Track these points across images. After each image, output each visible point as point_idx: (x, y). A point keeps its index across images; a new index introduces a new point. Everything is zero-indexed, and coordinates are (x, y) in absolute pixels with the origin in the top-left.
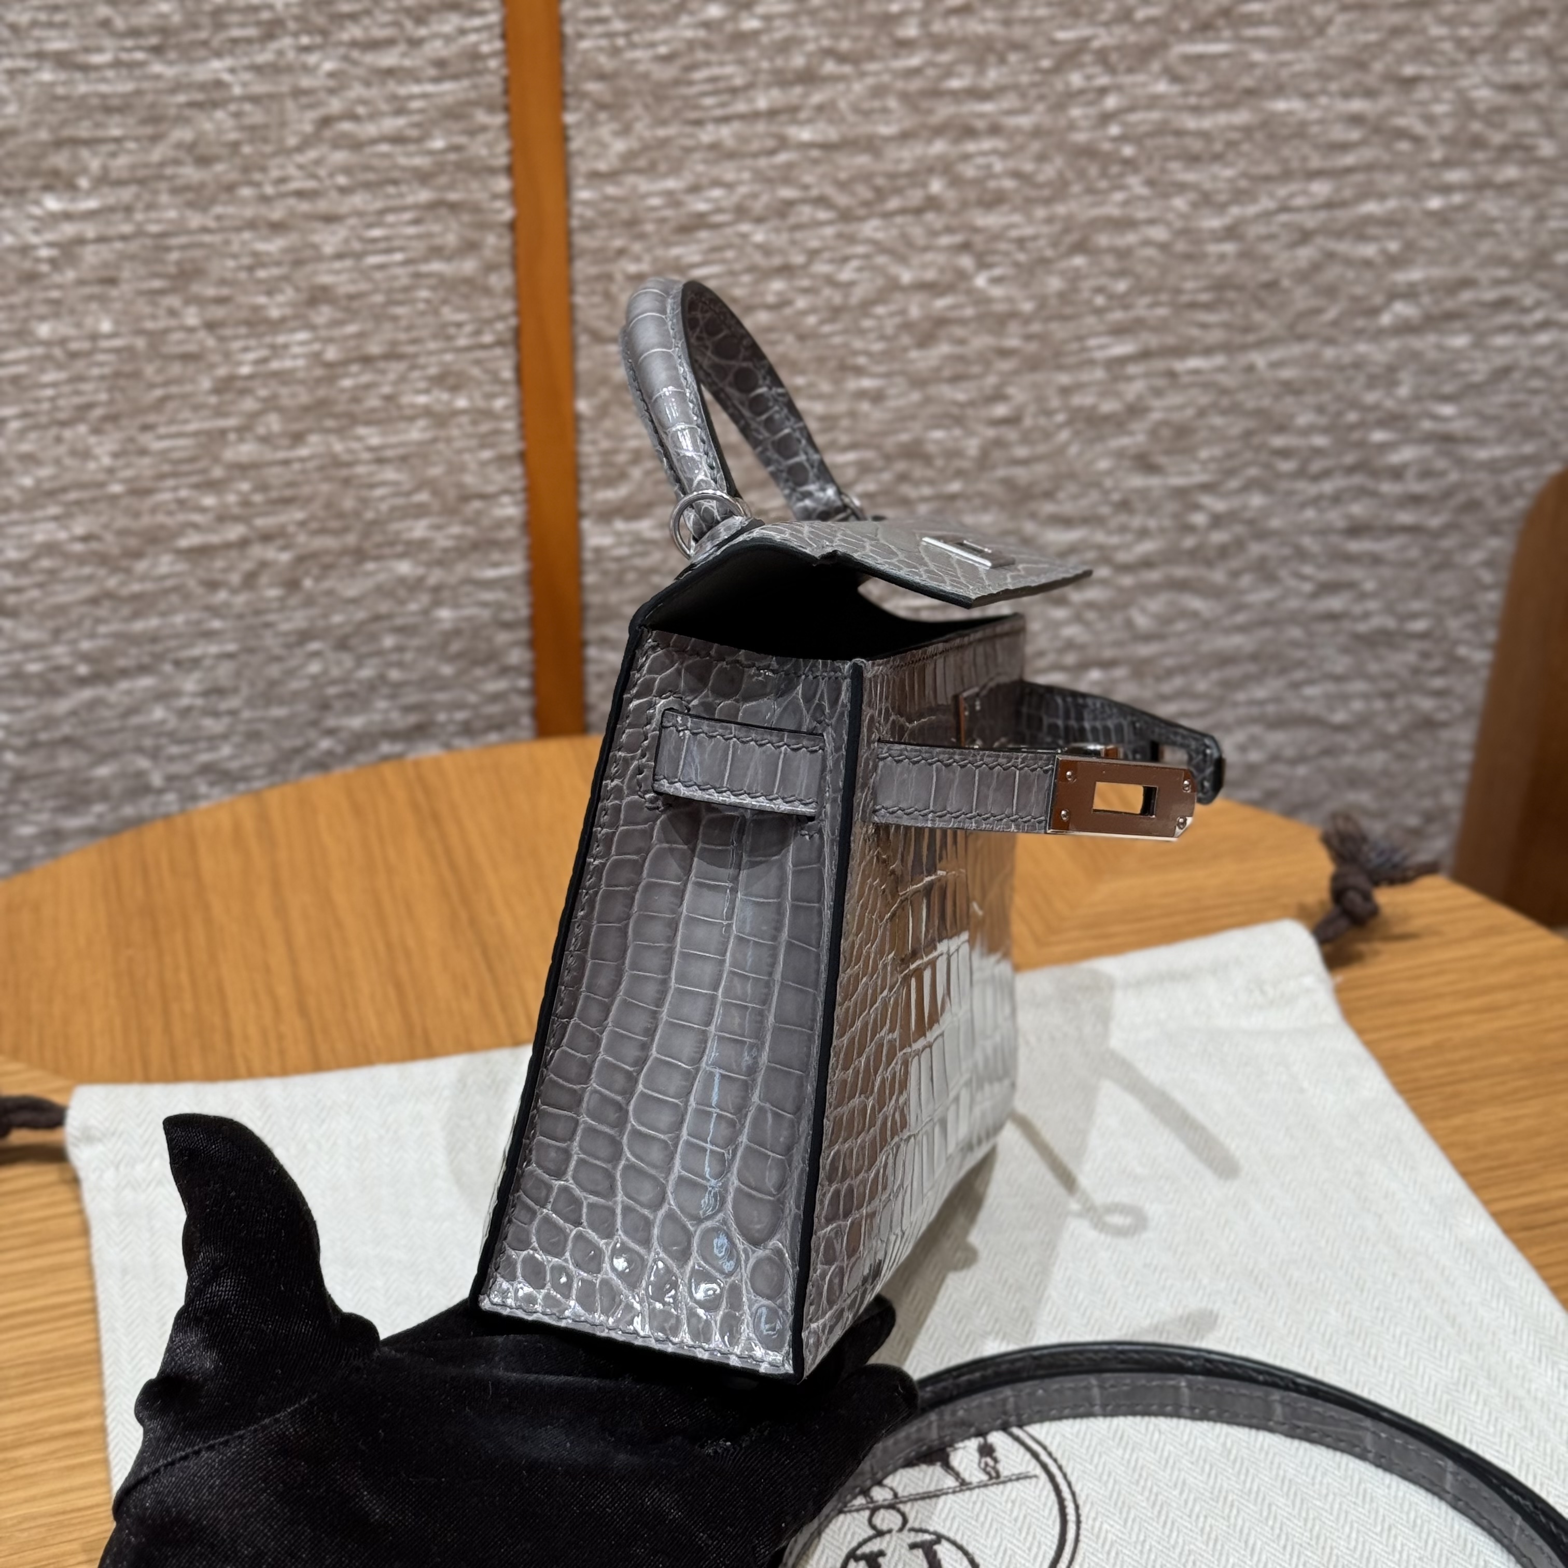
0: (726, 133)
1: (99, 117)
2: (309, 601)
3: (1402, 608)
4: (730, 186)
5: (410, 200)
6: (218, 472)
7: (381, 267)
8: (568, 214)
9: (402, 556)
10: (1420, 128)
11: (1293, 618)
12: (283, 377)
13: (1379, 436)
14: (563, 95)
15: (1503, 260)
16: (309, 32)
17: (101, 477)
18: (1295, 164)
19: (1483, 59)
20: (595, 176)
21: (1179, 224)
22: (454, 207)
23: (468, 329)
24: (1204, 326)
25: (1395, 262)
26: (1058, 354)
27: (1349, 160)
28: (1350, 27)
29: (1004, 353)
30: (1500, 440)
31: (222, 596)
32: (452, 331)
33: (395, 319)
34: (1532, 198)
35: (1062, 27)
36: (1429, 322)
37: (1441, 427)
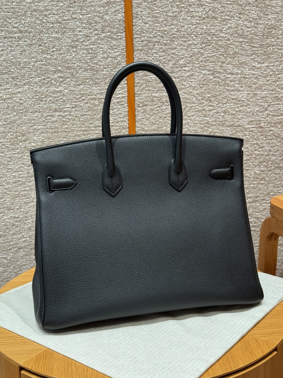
10: (249, 176)
15: (263, 194)
19: (257, 167)
34: (266, 185)
36: (254, 202)
37: (256, 216)
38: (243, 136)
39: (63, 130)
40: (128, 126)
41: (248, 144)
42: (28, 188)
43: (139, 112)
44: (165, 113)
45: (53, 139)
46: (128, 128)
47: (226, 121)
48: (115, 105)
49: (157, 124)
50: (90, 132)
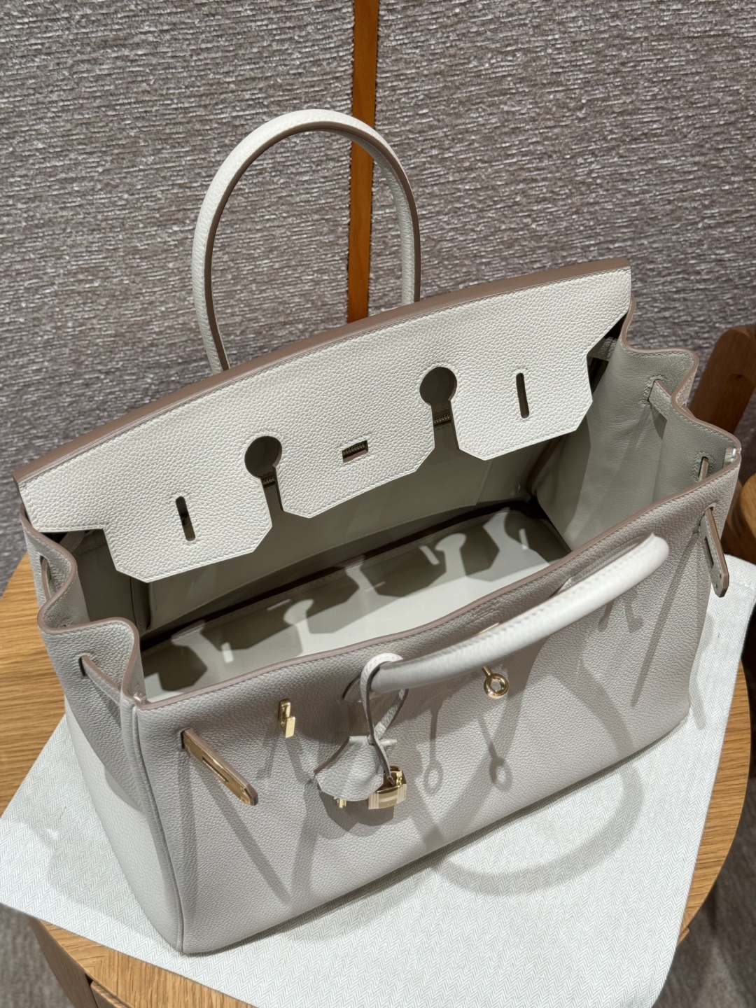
0: (435, 188)
1: (194, 202)
2: (264, 338)
3: (694, 314)
4: (435, 205)
5: (310, 219)
6: (232, 302)
7: (299, 239)
8: (371, 218)
9: (299, 323)
10: (722, 165)
11: (649, 320)
12: (259, 274)
13: (693, 262)
14: (373, 182)
16: (275, 171)
17: (190, 306)
18: (668, 180)
20: (384, 207)
21: (618, 202)
22: (327, 220)
23: (330, 256)
24: (623, 233)
25: (706, 207)
26: (562, 246)
27: (691, 177)
28: (698, 134)
29: (540, 248)
30: (743, 260)
31: (232, 337)
32: (323, 257)
33: (302, 254)
35: (575, 144)
36: (718, 225)
37: (718, 257)
38: (730, 61)
39: (133, 100)
40: (351, 71)
41: (740, 81)
42: (32, 256)
43: (391, 25)
44: (478, 23)
45: (100, 125)
46: (353, 75)
47: (685, 24)
48: (313, 14)
49: (450, 56)
50: (223, 97)
